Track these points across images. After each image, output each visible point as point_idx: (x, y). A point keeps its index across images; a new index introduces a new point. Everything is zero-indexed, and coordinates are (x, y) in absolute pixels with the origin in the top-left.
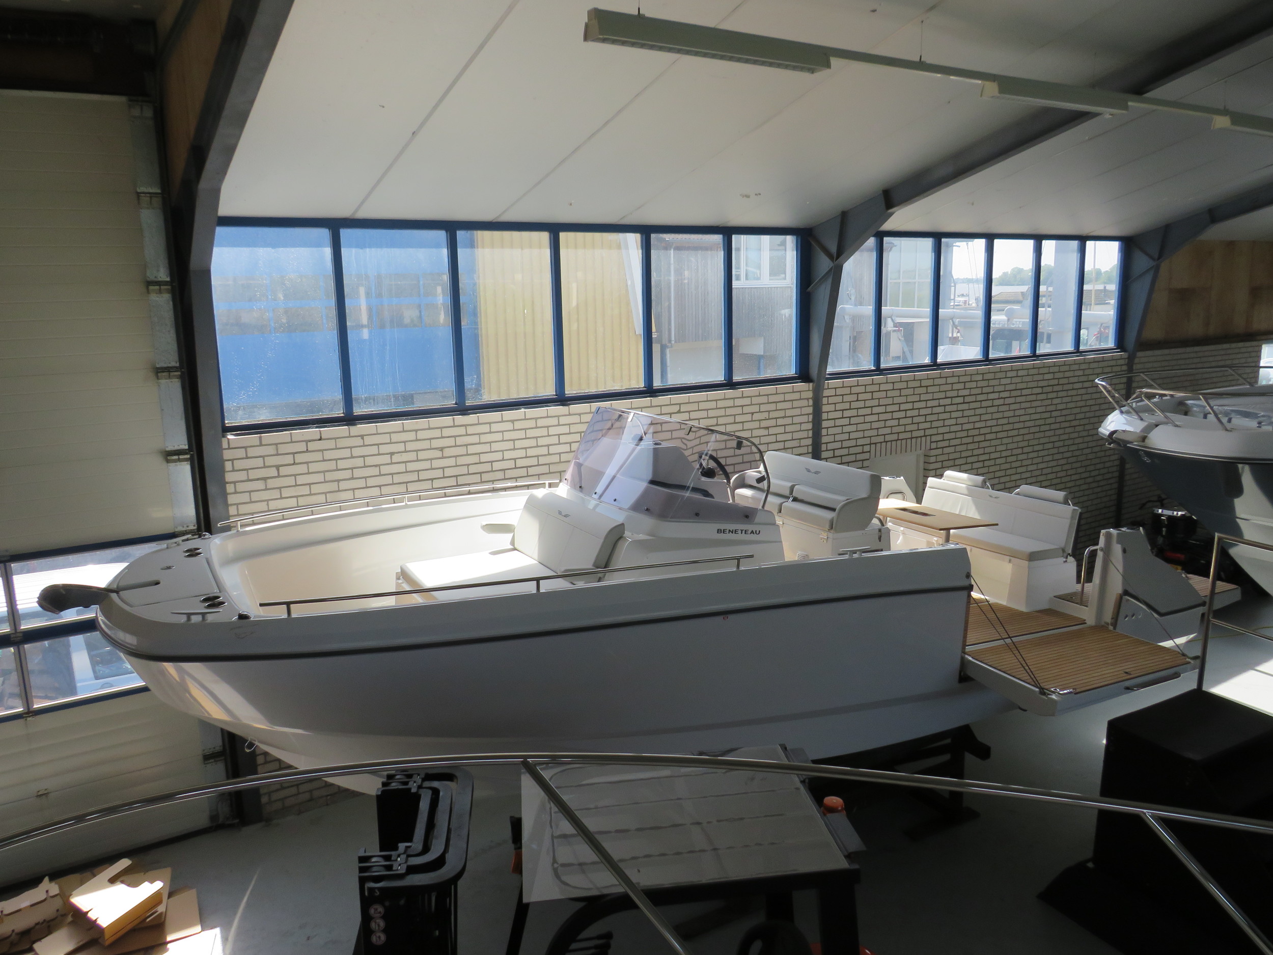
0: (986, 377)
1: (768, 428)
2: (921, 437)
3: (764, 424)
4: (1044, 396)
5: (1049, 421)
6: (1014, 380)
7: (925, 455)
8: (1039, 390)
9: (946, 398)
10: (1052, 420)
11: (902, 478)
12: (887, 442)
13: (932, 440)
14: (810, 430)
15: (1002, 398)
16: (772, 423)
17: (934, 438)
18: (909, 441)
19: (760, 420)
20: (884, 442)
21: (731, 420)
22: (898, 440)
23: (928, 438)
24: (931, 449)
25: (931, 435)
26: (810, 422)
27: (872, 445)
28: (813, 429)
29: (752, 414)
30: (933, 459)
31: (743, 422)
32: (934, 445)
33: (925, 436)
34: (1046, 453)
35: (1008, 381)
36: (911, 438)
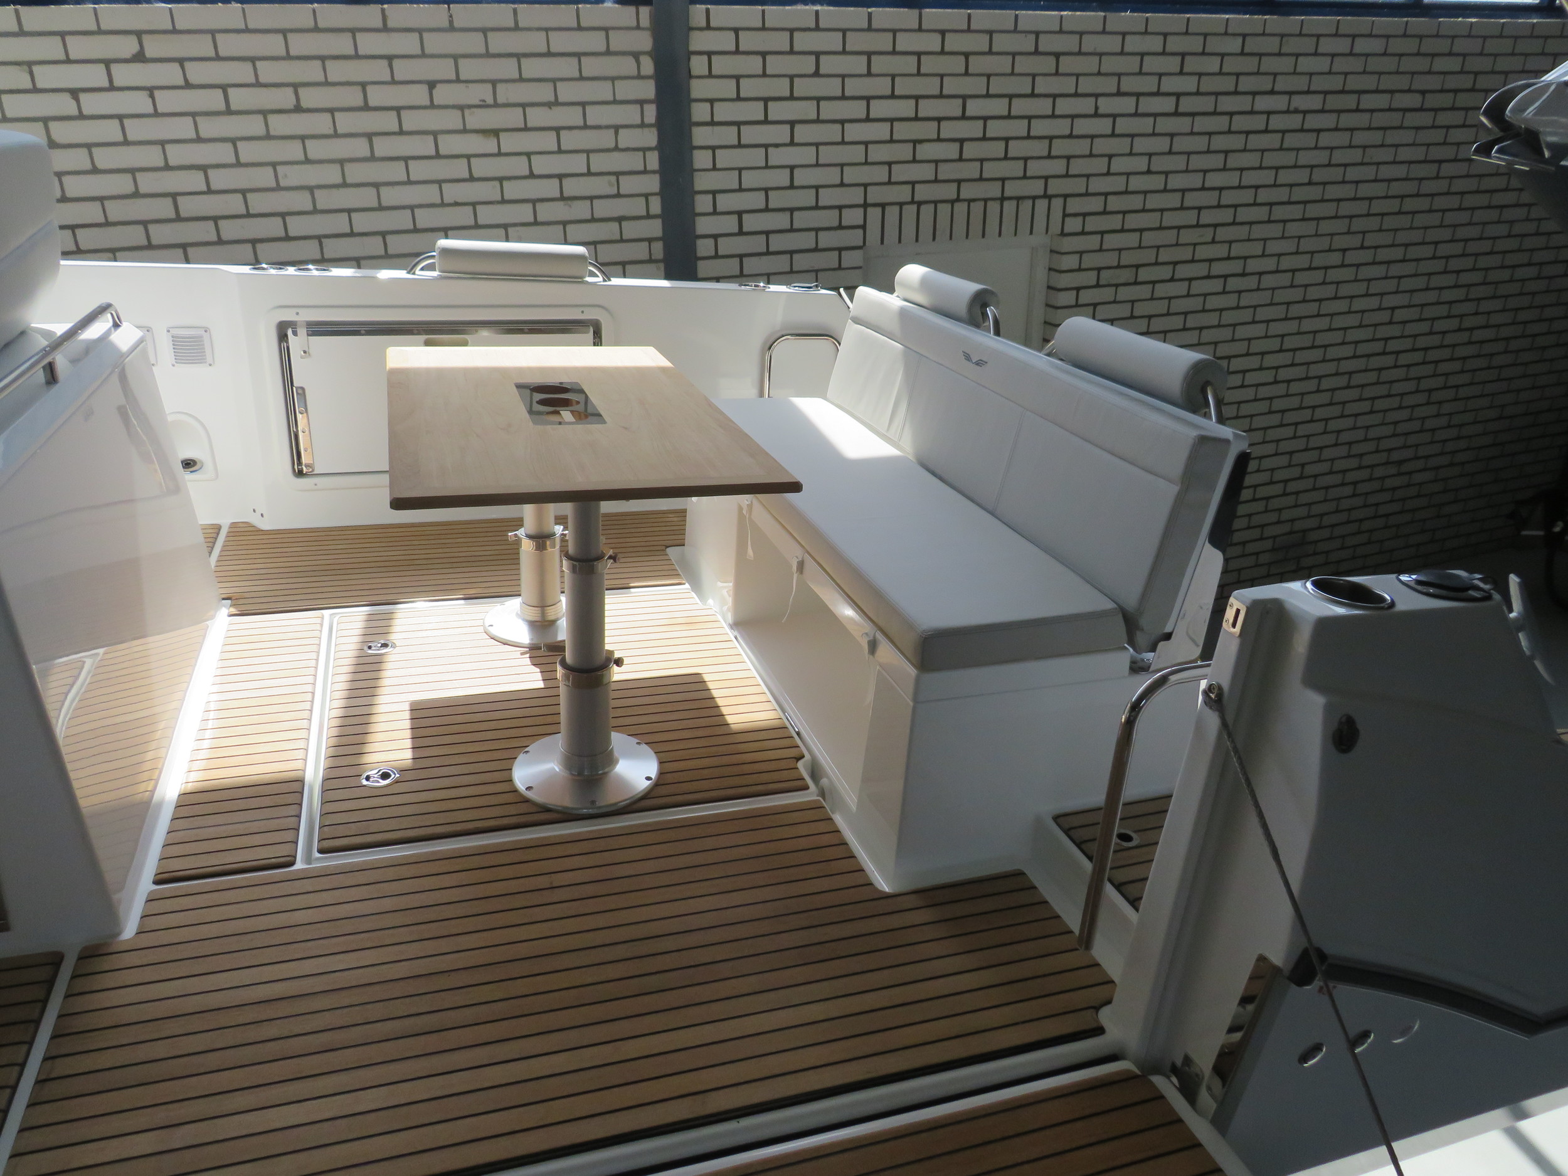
0: (1252, 45)
1: (493, 133)
2: (1034, 198)
3: (478, 119)
4: (1425, 119)
5: (1429, 187)
6: (1340, 65)
7: (1052, 251)
8: (1413, 100)
9: (1119, 94)
10: (1442, 186)
12: (920, 204)
13: (1069, 211)
14: (650, 149)
15: (1296, 111)
16: (509, 118)
17: (1074, 205)
18: (993, 205)
19: (461, 108)
20: (912, 202)
21: (350, 97)
23: (1057, 202)
24: (1063, 234)
25: (1066, 196)
26: (649, 126)
27: (869, 210)
28: (661, 147)
29: (431, 84)
30: (1068, 262)
31: (397, 109)
32: (1073, 225)
33: (1048, 197)
34: (1409, 268)
35: (1322, 64)
36: (1003, 199)
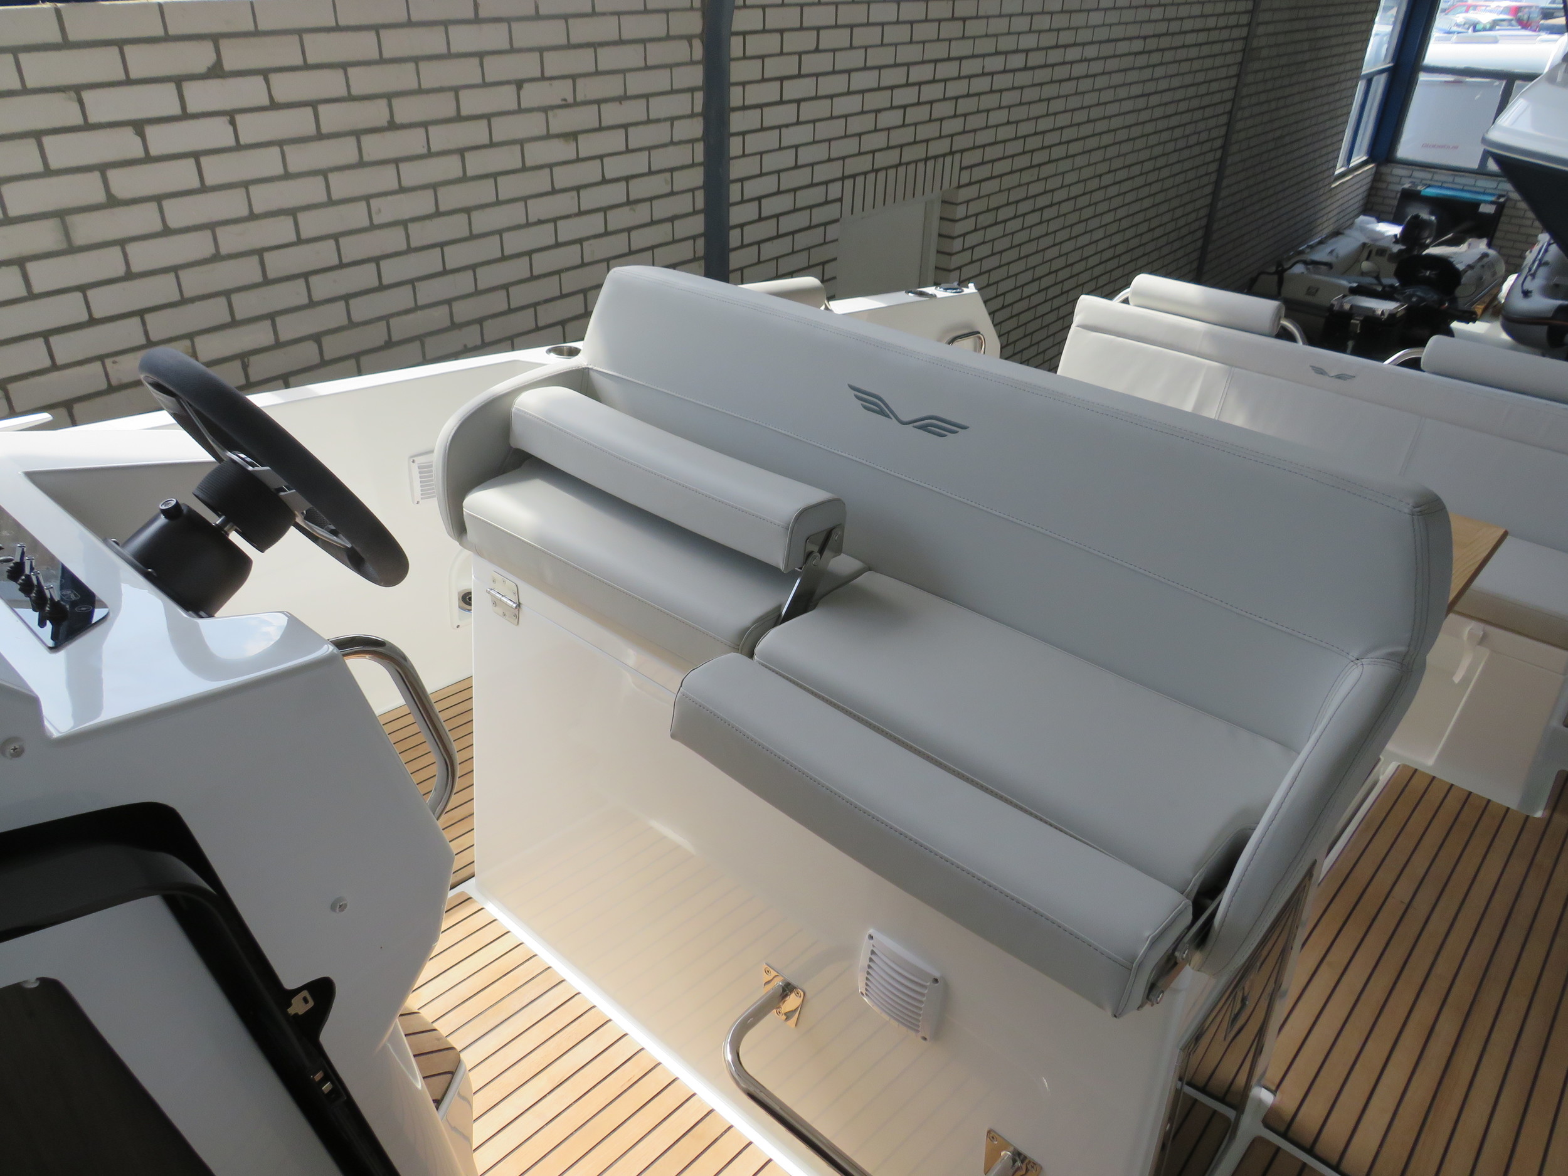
1: (572, 136)
2: (944, 155)
3: (562, 121)
7: (944, 201)
11: (971, 289)
12: (877, 171)
13: (964, 163)
14: (697, 140)
16: (585, 117)
17: (968, 158)
18: (921, 165)
19: (545, 110)
20: (873, 170)
21: (444, 106)
22: (900, 164)
23: (957, 156)
24: (959, 187)
25: (962, 151)
26: (698, 115)
27: (846, 181)
28: (706, 137)
29: (519, 84)
30: (961, 211)
31: (488, 117)
32: (965, 176)
33: (952, 152)
36: (926, 160)
